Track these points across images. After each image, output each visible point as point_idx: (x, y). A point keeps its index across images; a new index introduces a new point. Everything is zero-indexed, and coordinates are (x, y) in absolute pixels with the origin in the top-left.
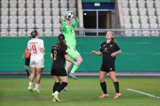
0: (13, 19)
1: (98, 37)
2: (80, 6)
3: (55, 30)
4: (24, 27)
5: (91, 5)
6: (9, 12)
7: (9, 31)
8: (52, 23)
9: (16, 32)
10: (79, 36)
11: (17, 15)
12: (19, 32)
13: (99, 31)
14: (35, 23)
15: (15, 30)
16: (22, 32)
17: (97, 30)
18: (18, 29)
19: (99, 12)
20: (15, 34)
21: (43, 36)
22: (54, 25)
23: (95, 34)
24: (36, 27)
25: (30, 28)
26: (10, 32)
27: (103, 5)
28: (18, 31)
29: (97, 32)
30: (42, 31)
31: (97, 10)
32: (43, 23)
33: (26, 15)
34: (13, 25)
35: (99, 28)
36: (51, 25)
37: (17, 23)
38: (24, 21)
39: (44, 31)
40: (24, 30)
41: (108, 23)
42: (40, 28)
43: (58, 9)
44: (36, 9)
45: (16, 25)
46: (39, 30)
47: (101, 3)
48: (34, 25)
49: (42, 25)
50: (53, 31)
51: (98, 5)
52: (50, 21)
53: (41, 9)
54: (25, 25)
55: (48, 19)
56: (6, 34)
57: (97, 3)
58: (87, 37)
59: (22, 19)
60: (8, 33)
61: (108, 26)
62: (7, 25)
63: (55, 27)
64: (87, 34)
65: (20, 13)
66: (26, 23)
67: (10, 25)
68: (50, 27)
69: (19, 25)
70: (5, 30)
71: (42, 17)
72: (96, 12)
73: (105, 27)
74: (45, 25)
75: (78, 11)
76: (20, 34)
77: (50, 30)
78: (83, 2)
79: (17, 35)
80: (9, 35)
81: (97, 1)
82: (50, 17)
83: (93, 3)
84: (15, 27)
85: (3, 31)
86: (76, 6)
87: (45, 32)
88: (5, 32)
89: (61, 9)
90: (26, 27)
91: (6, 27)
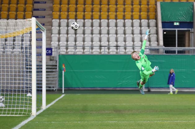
0: (96, 37)
1: (177, 55)
2: (160, 25)
3: (136, 48)
4: (106, 45)
5: (171, 24)
6: (92, 30)
7: (92, 49)
8: (133, 41)
9: (99, 50)
10: (159, 54)
11: (100, 34)
12: (102, 50)
13: (178, 49)
14: (117, 41)
15: (98, 48)
16: (105, 50)
17: (177, 49)
18: (101, 46)
19: (178, 30)
20: (98, 51)
21: (125, 54)
22: (135, 43)
23: (174, 52)
24: (118, 45)
25: (112, 46)
26: (94, 50)
27: (182, 24)
28: (100, 49)
29: (177, 50)
30: (123, 49)
31: (177, 29)
32: (125, 41)
33: (108, 34)
34: (96, 43)
35: (178, 46)
36: (132, 43)
37: (100, 41)
38: (106, 39)
39: (125, 49)
40: (106, 48)
41: (187, 41)
42: (122, 46)
43: (139, 28)
44: (118, 28)
45: (99, 43)
46: (121, 48)
47: (180, 23)
48: (116, 43)
49: (124, 43)
50: (134, 49)
51: (178, 24)
52: (131, 39)
53: (123, 28)
54: (107, 43)
55: (129, 37)
56: (89, 51)
57: (176, 22)
58: (166, 55)
59: (104, 37)
60: (91, 50)
61: (187, 44)
62: (91, 43)
63: (136, 45)
64: (167, 52)
65: (102, 32)
66: (108, 41)
67: (94, 43)
68: (131, 45)
69: (102, 43)
70: (88, 47)
71: (123, 35)
72: (175, 30)
73: (184, 46)
74: (127, 43)
75: (158, 30)
76: (103, 51)
77: (132, 48)
78: (163, 21)
79: (100, 53)
80: (92, 53)
81: (176, 21)
82: (132, 35)
83: (173, 23)
84: (98, 45)
85: (86, 49)
86: (157, 26)
87: (127, 50)
88: (89, 50)
89: (142, 28)
90: (109, 45)
91: (90, 45)
